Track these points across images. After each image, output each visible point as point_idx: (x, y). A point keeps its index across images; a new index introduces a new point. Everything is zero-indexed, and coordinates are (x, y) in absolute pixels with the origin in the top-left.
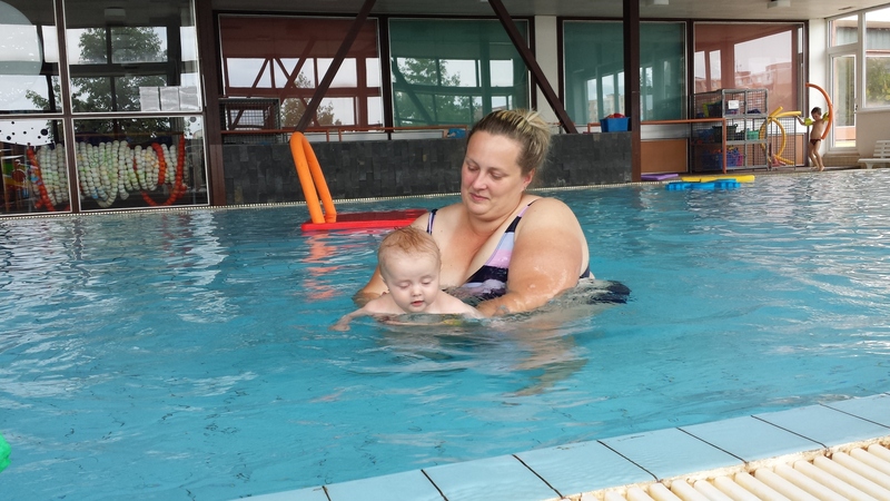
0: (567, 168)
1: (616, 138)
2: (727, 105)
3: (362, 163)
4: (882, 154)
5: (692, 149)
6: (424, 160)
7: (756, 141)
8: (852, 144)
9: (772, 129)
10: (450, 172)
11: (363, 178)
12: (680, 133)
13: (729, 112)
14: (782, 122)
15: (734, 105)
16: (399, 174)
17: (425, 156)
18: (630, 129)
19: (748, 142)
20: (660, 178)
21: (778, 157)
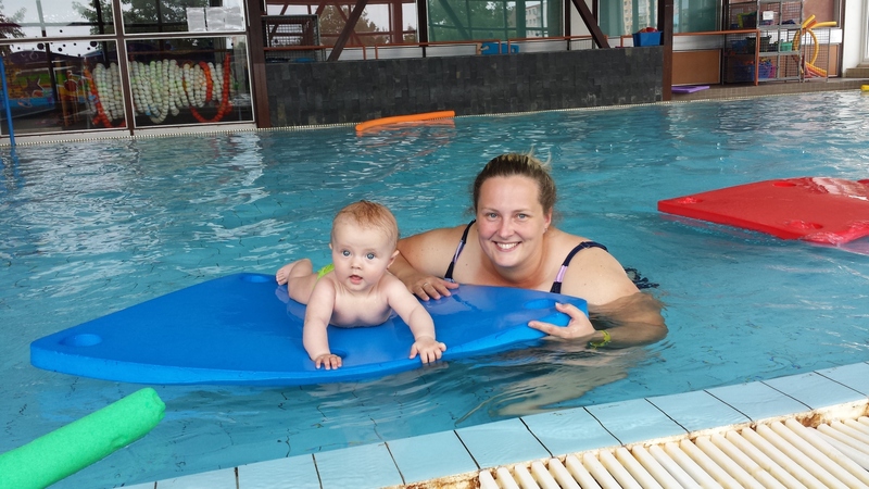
0: (598, 83)
1: (647, 52)
2: (761, 16)
3: (398, 81)
5: (724, 60)
6: (458, 76)
7: (790, 52)
9: (806, 39)
10: (484, 89)
11: (399, 95)
12: (713, 44)
13: (764, 23)
14: (815, 32)
15: (769, 15)
16: (433, 90)
17: (458, 74)
18: (662, 43)
19: (781, 54)
20: (691, 91)
21: (812, 66)
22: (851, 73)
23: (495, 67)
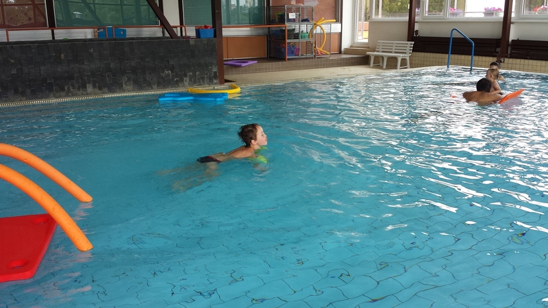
0: (172, 63)
1: (206, 42)
2: (288, 16)
3: (12, 61)
4: (380, 50)
5: (269, 42)
6: (62, 58)
7: (307, 39)
8: (367, 41)
9: (318, 30)
10: (83, 66)
11: (14, 72)
12: (261, 32)
13: (290, 20)
14: (323, 26)
15: (292, 16)
16: (43, 68)
17: (62, 55)
18: (215, 36)
19: (301, 40)
20: (243, 65)
21: (321, 49)
22: (347, 51)
23: (92, 51)
